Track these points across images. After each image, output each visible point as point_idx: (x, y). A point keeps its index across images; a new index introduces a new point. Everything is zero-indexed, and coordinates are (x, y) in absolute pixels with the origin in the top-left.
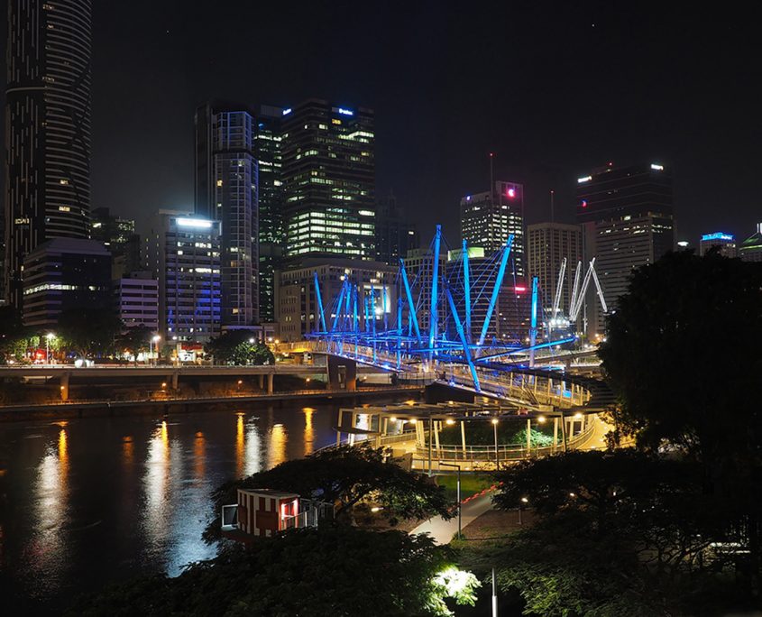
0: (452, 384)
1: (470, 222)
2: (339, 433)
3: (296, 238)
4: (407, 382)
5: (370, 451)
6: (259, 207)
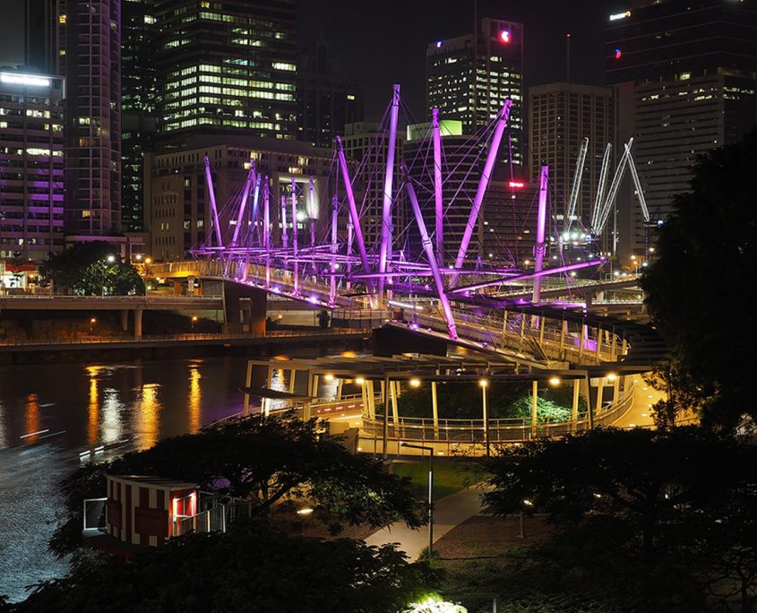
0: (415, 327)
1: (440, 82)
2: (247, 396)
3: (176, 104)
4: (344, 323)
5: (297, 424)
6: (122, 56)
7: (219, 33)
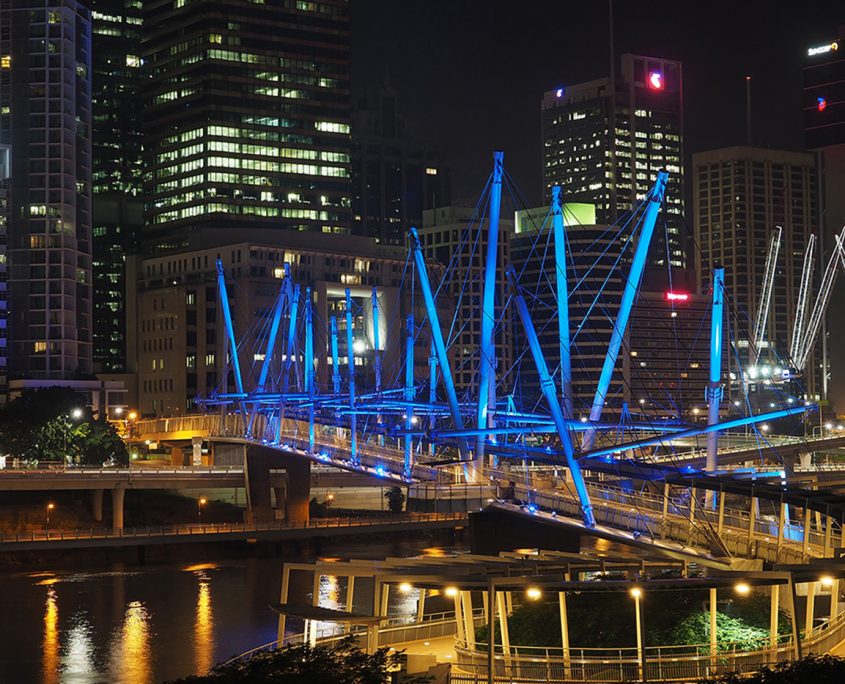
0: (531, 510)
1: (562, 147)
2: (283, 618)
3: (174, 184)
4: (426, 505)
5: (357, 658)
6: (93, 115)
7: (238, 79)
